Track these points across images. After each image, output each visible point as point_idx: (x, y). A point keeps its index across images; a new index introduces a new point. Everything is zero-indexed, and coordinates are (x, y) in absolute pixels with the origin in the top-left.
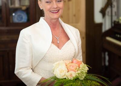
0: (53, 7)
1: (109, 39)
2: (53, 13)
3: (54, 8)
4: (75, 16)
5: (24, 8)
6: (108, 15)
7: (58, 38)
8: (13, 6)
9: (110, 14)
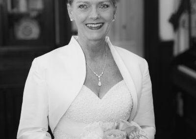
0: (90, 17)
1: (183, 69)
2: (91, 28)
3: (92, 18)
4: (125, 27)
5: (34, 14)
6: (184, 27)
7: (99, 77)
8: (15, 10)
9: (187, 25)
